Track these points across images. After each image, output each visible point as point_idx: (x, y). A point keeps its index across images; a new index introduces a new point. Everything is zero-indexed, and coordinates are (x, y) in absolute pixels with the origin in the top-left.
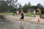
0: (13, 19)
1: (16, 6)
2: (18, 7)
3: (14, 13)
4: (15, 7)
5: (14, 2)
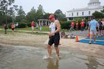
1: (11, 11)
3: (6, 28)
4: (8, 14)
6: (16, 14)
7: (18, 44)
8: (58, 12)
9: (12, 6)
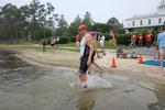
0: (42, 60)
1: (50, 22)
2: (56, 27)
3: (44, 44)
4: (47, 26)
5: (43, 10)
6: (56, 25)
7: (59, 65)
8: (113, 20)
9: (51, 16)
